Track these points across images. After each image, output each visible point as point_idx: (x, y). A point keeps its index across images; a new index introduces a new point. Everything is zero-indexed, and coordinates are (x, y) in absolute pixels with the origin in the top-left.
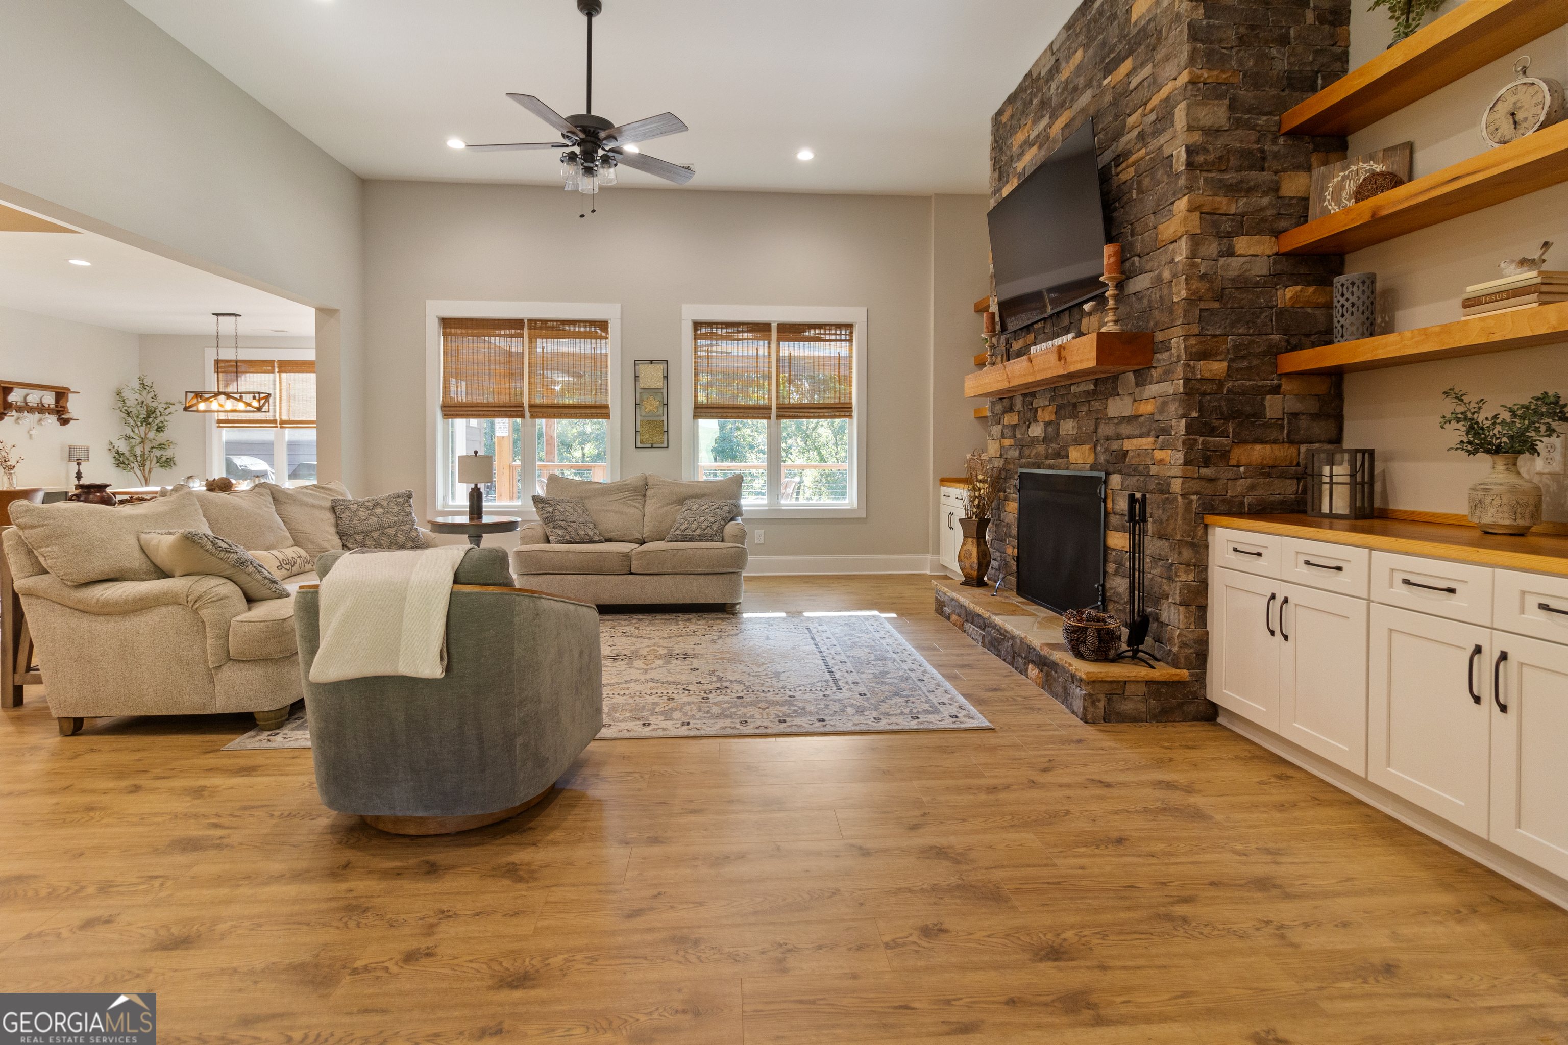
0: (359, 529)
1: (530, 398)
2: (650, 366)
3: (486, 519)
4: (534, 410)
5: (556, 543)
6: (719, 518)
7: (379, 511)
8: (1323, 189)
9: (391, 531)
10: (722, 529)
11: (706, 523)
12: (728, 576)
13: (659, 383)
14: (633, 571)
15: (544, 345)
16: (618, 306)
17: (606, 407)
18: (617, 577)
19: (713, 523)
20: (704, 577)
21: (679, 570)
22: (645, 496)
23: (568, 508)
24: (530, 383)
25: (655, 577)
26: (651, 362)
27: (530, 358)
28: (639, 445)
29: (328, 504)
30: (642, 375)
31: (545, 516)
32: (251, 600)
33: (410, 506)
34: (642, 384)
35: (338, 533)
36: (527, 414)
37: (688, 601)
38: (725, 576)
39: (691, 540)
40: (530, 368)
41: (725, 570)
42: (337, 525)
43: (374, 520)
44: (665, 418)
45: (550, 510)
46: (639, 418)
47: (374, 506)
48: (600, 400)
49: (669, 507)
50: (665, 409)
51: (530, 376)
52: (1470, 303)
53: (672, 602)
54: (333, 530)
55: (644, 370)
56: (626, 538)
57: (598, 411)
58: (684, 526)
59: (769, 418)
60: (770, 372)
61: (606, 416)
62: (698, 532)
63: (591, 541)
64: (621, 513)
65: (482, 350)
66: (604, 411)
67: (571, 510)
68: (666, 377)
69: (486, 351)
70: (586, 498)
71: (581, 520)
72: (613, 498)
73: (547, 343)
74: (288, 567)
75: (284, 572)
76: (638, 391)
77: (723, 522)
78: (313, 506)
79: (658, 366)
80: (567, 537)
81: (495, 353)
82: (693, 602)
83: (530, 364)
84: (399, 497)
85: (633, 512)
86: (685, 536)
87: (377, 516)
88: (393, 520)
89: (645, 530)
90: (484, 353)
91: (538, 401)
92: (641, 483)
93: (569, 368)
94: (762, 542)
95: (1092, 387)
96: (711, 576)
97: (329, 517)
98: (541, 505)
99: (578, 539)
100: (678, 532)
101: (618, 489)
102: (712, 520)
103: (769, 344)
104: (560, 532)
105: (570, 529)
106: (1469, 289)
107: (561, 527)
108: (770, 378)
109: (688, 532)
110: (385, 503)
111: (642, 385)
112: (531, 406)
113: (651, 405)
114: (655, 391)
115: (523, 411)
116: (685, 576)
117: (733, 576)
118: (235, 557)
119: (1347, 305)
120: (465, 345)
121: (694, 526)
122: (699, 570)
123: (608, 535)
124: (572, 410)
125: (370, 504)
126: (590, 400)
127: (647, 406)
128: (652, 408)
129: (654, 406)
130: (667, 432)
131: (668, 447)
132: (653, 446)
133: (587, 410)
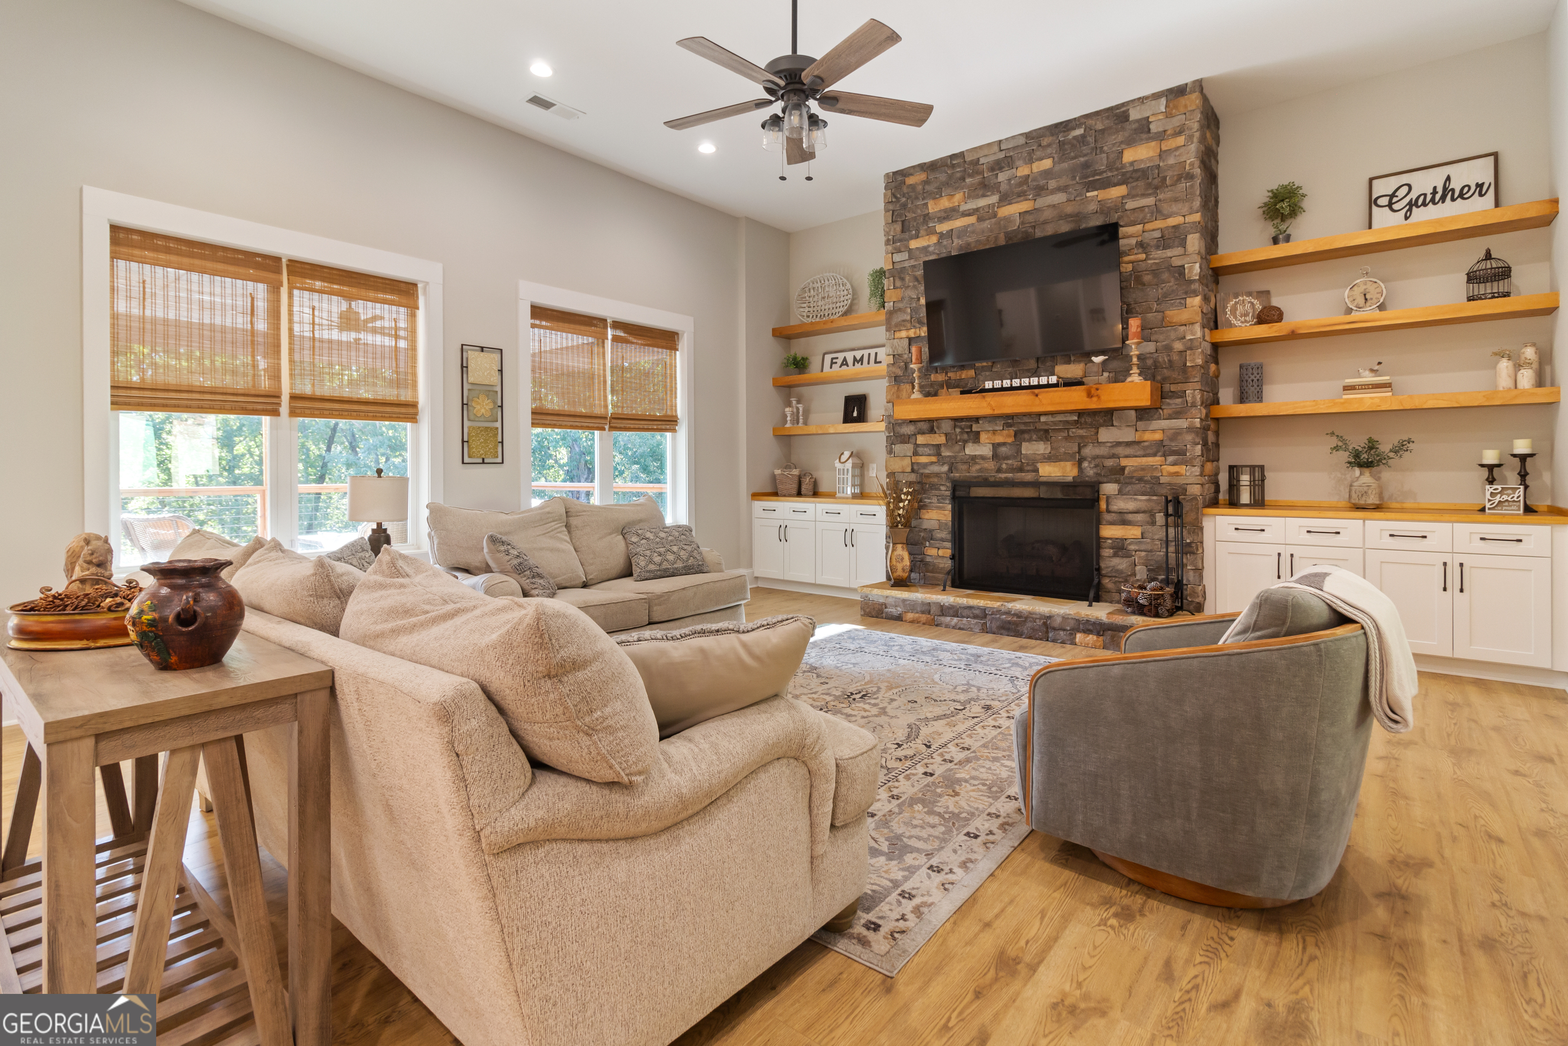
1: (292, 385)
2: (482, 354)
4: (300, 404)
8: (1225, 307)
13: (493, 378)
15: (316, 304)
16: (439, 267)
17: (414, 405)
22: (568, 526)
24: (292, 361)
26: (482, 349)
27: (290, 321)
28: (466, 460)
30: (472, 365)
34: (474, 376)
36: (284, 409)
40: (290, 337)
44: (498, 425)
46: (467, 423)
48: (406, 395)
50: (500, 413)
51: (290, 350)
52: (1347, 388)
55: (474, 358)
57: (403, 410)
58: (655, 559)
59: (602, 429)
60: (604, 376)
61: (413, 418)
64: (558, 550)
66: (411, 410)
69: (206, 297)
72: (539, 531)
73: (321, 301)
76: (467, 387)
79: (491, 355)
81: (224, 304)
85: (567, 547)
91: (308, 391)
95: (1076, 418)
101: (542, 519)
103: (603, 343)
106: (1347, 381)
108: (604, 383)
109: (665, 565)
111: (471, 380)
112: (294, 397)
113: (482, 407)
114: (488, 388)
115: (279, 404)
119: (1255, 380)
120: (159, 282)
121: (670, 557)
124: (363, 408)
126: (390, 394)
127: (478, 407)
128: (483, 411)
129: (487, 408)
130: (502, 442)
131: (503, 463)
132: (486, 461)
133: (388, 409)
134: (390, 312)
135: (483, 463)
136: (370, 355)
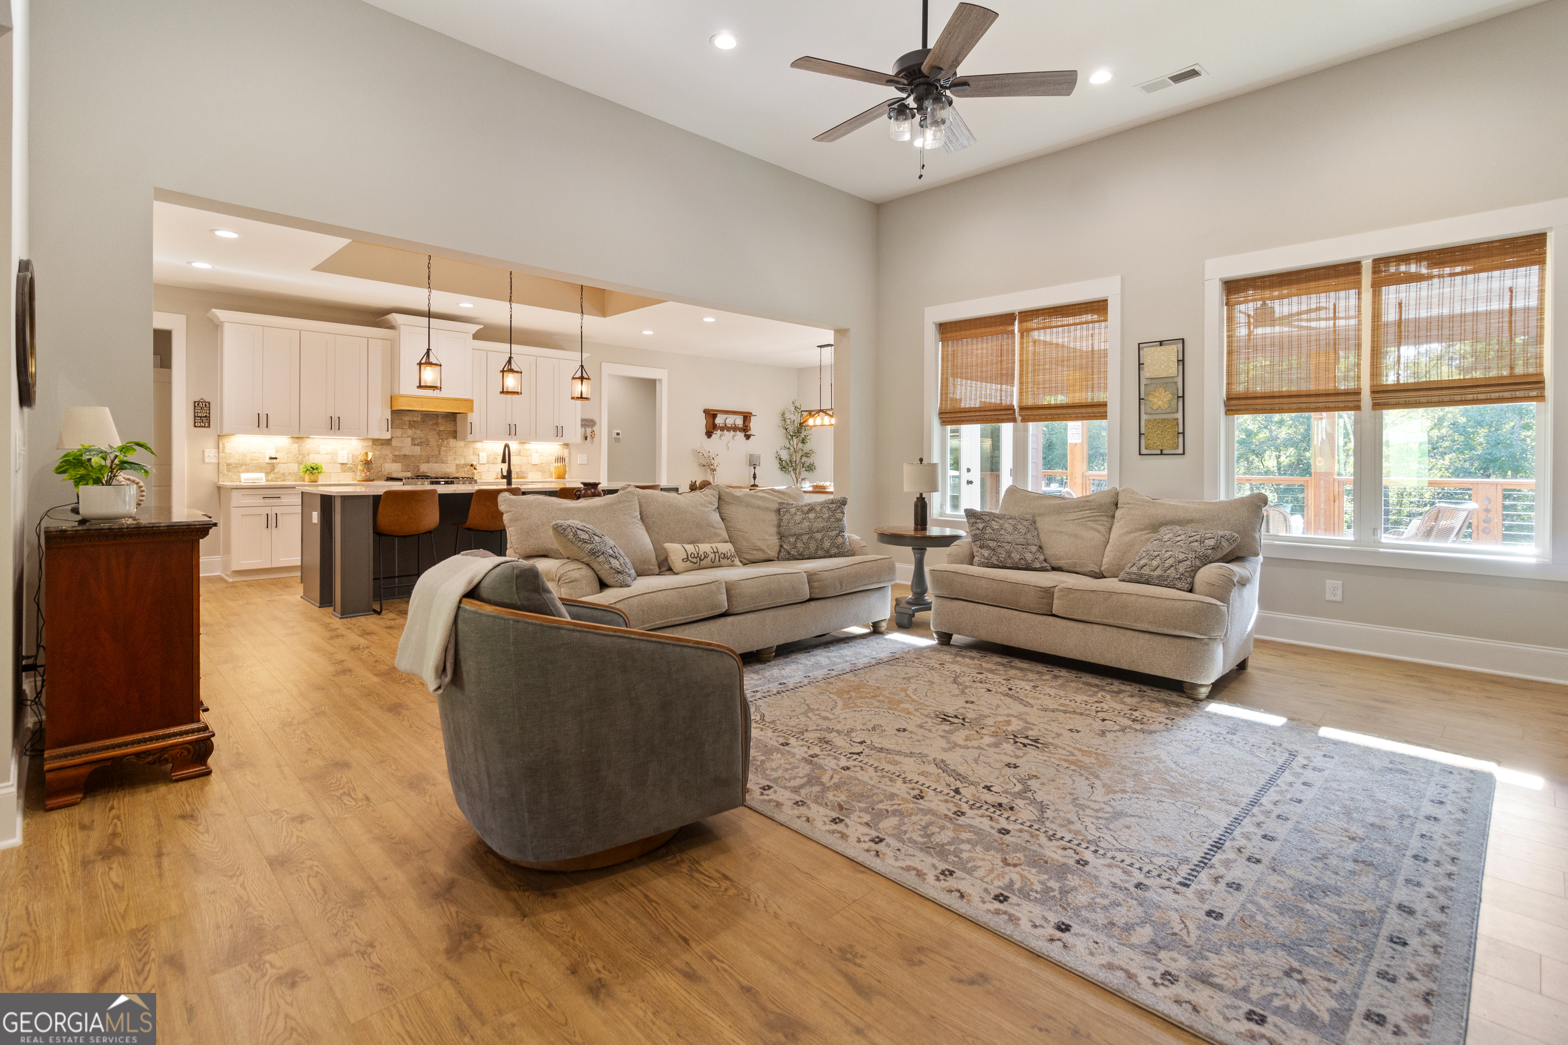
0: (793, 532)
1: (1022, 400)
2: (1159, 348)
3: (934, 531)
4: (1029, 412)
5: (979, 565)
6: (1191, 555)
7: (812, 515)
9: (819, 536)
10: (1195, 570)
11: (1171, 561)
12: (1186, 643)
13: (1172, 369)
14: (1054, 612)
15: (1036, 337)
16: (1120, 280)
17: (1104, 405)
18: (1034, 616)
19: (1180, 562)
20: (1147, 636)
21: (1111, 621)
22: (1113, 517)
23: (1006, 525)
24: (1020, 384)
25: (1081, 626)
26: (1161, 343)
27: (1021, 355)
28: (1144, 451)
29: (776, 506)
30: (1146, 360)
31: (974, 532)
32: (603, 585)
33: (843, 513)
34: (1148, 373)
35: (779, 533)
36: (1020, 418)
37: (1125, 666)
38: (1179, 641)
39: (1148, 583)
40: (1021, 366)
41: (1178, 633)
42: (779, 526)
43: (806, 524)
44: (1179, 416)
45: (981, 526)
46: (1144, 417)
47: (810, 511)
48: (1099, 397)
49: (1138, 534)
50: (1180, 404)
51: (1021, 375)
53: (1102, 662)
54: (774, 530)
55: (1152, 356)
56: (1078, 570)
57: (1095, 410)
58: (1142, 562)
59: (1358, 408)
60: (1359, 338)
61: (1104, 416)
62: (1158, 572)
63: (1028, 568)
64: (1076, 536)
65: (975, 352)
66: (1102, 410)
67: (1010, 529)
68: (1182, 361)
69: (979, 352)
70: (1040, 515)
71: (1021, 540)
72: (1071, 516)
73: (1039, 336)
74: (695, 560)
75: (688, 564)
76: (1143, 382)
77: (1198, 563)
78: (759, 507)
79: (1170, 347)
80: (994, 560)
81: (987, 353)
82: (1132, 669)
83: (1021, 361)
84: (832, 503)
85: (1091, 535)
86: (1141, 575)
87: (809, 520)
88: (822, 525)
89: (1105, 560)
90: (977, 354)
91: (1030, 402)
92: (1109, 500)
93: (1063, 361)
94: (1339, 598)
96: (1158, 638)
97: (773, 517)
98: (973, 520)
99: (1009, 563)
100: (1134, 569)
101: (1077, 507)
102: (1182, 556)
103: (1359, 293)
104: (986, 553)
105: (1000, 550)
107: (988, 547)
108: (1359, 346)
109: (1146, 571)
110: (818, 509)
111: (1148, 375)
112: (1023, 409)
113: (1161, 399)
114: (1164, 382)
115: (1015, 414)
116: (1122, 631)
117: (1193, 643)
118: (590, 547)
120: (960, 348)
121: (1155, 563)
122: (1139, 626)
123: (1056, 563)
124: (1064, 411)
125: (806, 509)
126: (1088, 397)
127: (1156, 400)
128: (1160, 403)
129: (1165, 400)
130: (1183, 433)
131: (1184, 454)
132: (1164, 452)
133: (1083, 410)
134: (1088, 330)
135: (1162, 454)
136: (1072, 369)
